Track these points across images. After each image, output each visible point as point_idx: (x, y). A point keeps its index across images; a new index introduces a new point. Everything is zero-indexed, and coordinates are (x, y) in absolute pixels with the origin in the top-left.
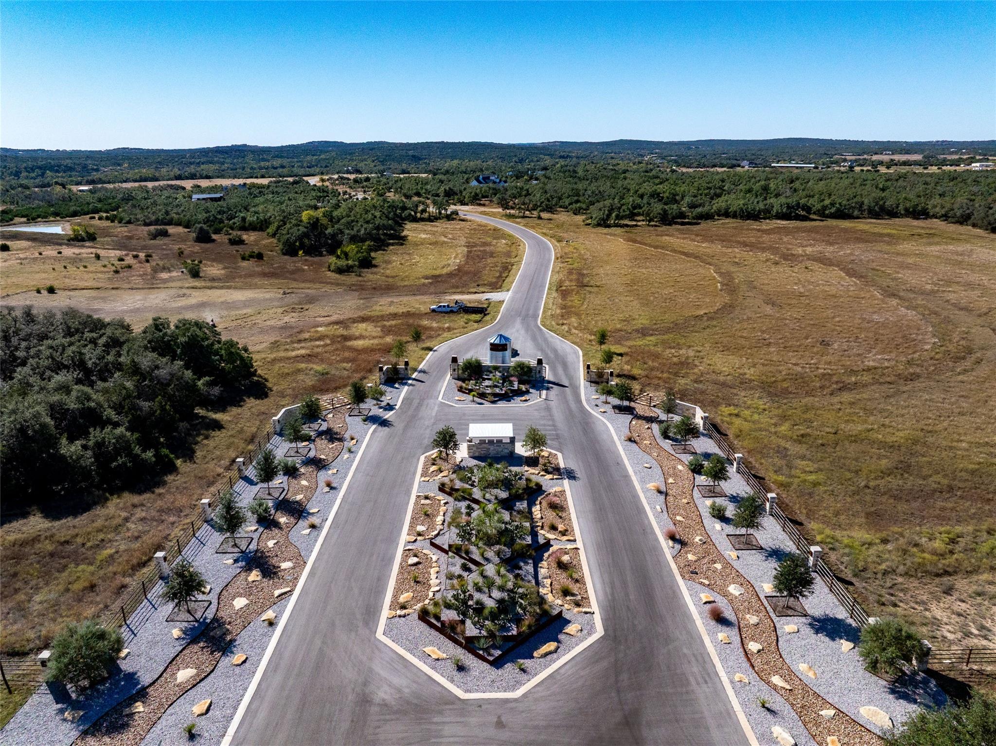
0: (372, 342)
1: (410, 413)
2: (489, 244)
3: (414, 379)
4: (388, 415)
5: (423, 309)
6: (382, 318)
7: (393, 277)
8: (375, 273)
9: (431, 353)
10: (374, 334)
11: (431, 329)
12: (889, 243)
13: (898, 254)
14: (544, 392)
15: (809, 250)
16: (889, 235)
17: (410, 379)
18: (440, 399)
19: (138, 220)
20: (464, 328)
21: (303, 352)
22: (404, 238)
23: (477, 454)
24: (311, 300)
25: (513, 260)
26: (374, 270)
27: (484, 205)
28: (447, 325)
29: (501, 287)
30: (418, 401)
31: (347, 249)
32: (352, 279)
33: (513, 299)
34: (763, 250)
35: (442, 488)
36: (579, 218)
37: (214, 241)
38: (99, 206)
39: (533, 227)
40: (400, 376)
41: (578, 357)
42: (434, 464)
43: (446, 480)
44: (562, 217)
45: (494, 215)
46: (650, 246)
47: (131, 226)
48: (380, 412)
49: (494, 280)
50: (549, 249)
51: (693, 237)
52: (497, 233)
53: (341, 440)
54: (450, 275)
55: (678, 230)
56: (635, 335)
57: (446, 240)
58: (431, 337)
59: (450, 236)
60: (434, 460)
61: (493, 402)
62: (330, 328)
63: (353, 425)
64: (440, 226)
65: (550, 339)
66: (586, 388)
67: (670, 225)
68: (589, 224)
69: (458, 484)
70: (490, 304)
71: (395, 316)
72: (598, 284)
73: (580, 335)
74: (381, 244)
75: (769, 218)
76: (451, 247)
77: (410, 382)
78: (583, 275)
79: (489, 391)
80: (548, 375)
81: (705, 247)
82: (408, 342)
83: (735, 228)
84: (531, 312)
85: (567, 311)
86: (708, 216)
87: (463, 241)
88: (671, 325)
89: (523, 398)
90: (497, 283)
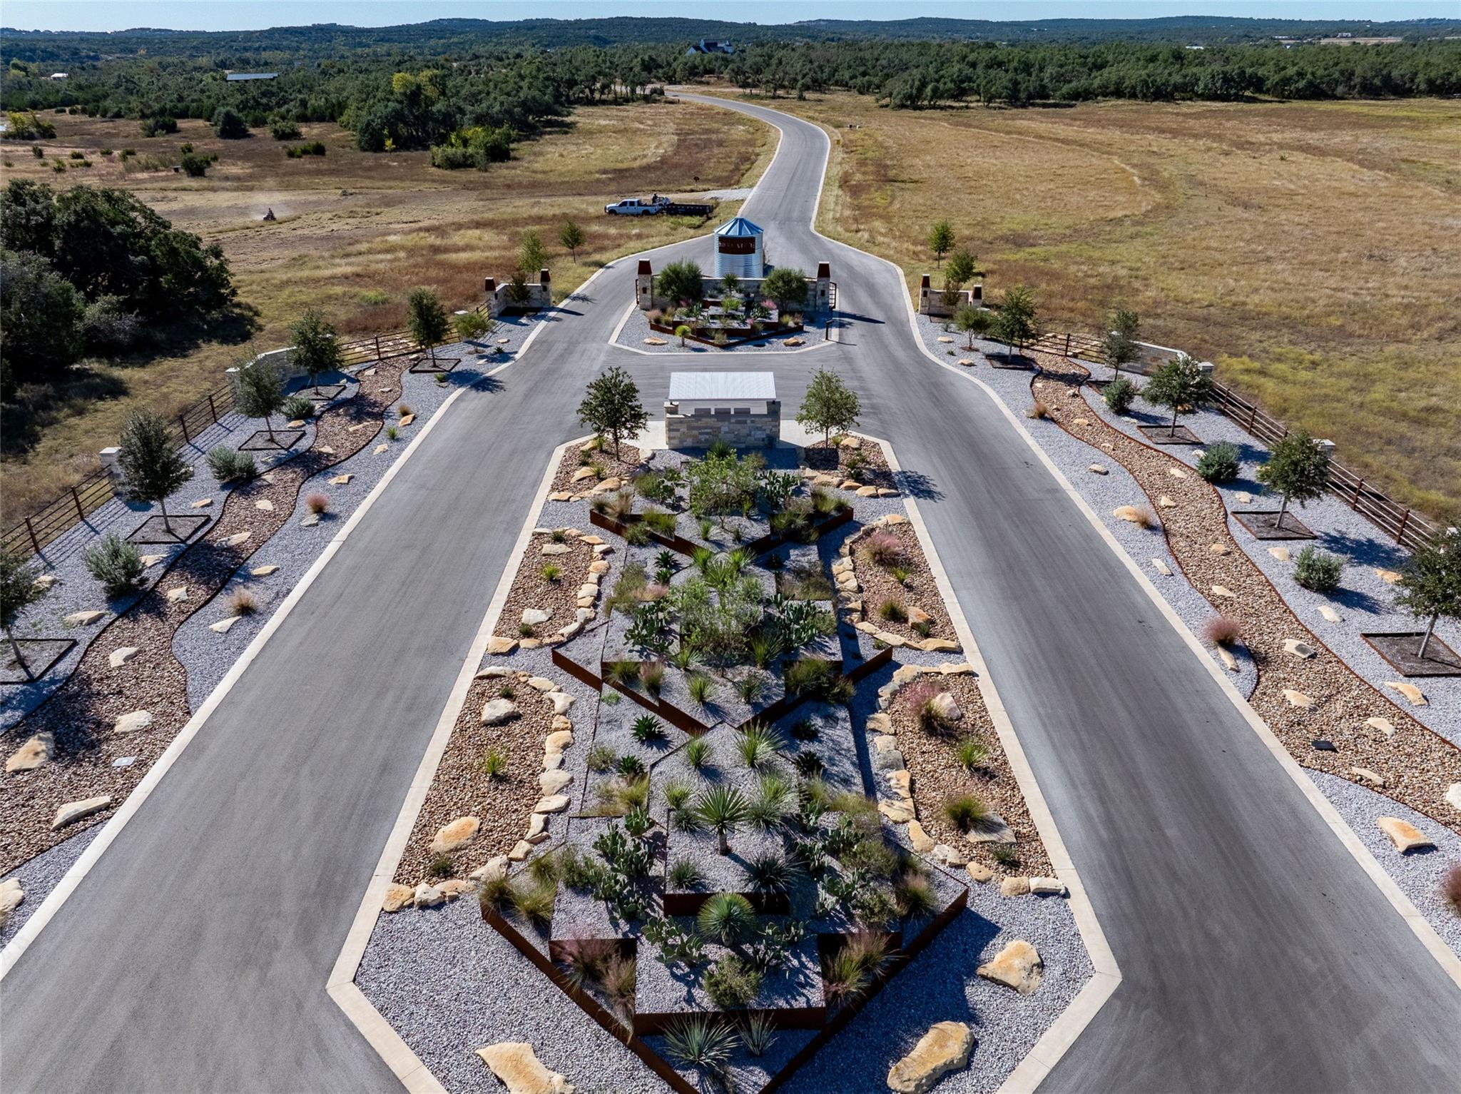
0: (487, 254)
1: (544, 366)
2: (717, 131)
3: (562, 310)
4: (495, 371)
5: (592, 210)
6: (516, 222)
7: (544, 172)
8: (514, 168)
9: (601, 270)
10: (493, 244)
11: (606, 236)
12: (1412, 128)
13: (1440, 141)
14: (834, 332)
15: (1276, 137)
16: (1408, 118)
17: (552, 309)
18: (612, 341)
19: (131, 110)
20: (667, 235)
21: (349, 270)
22: (571, 125)
23: (689, 443)
24: (389, 203)
25: (757, 150)
26: (511, 163)
27: (708, 83)
28: (635, 231)
29: (738, 182)
30: (565, 345)
31: (469, 134)
32: (473, 175)
33: (759, 199)
34: (1196, 137)
35: (599, 516)
36: (868, 99)
37: (250, 136)
38: (75, 94)
39: (791, 110)
40: (535, 304)
41: (897, 277)
42: (584, 464)
43: (612, 498)
44: (840, 97)
45: (725, 96)
46: (996, 131)
47: (119, 122)
48: (480, 366)
49: (725, 174)
50: (820, 136)
51: (1068, 121)
52: (729, 118)
53: (380, 416)
54: (648, 168)
55: (1039, 113)
56: (999, 244)
57: (642, 126)
58: (602, 249)
59: (650, 122)
60: (587, 454)
61: (725, 347)
62: (410, 237)
63: (418, 387)
64: (632, 110)
65: (837, 251)
66: (921, 325)
67: (1024, 106)
68: (887, 106)
69: (639, 505)
70: (718, 204)
71: (539, 220)
72: (915, 177)
73: (894, 244)
74: (530, 132)
75: (1190, 99)
76: (651, 135)
77: (552, 314)
78: (886, 167)
79: (717, 324)
80: (839, 302)
81: (1091, 133)
82: (560, 255)
83: (1136, 112)
84: (795, 214)
85: (864, 214)
86: (1085, 95)
87: (671, 127)
88: (1068, 232)
89: (792, 340)
90: (729, 178)
